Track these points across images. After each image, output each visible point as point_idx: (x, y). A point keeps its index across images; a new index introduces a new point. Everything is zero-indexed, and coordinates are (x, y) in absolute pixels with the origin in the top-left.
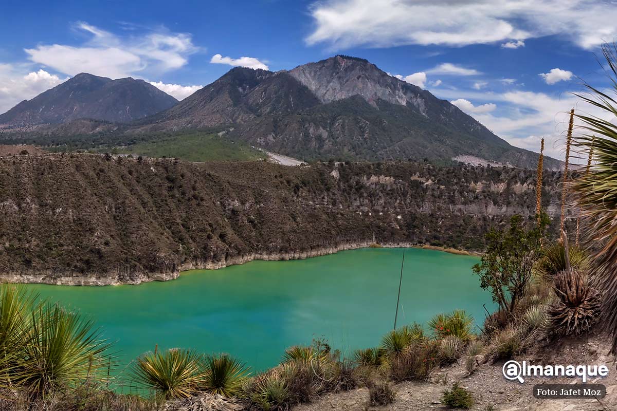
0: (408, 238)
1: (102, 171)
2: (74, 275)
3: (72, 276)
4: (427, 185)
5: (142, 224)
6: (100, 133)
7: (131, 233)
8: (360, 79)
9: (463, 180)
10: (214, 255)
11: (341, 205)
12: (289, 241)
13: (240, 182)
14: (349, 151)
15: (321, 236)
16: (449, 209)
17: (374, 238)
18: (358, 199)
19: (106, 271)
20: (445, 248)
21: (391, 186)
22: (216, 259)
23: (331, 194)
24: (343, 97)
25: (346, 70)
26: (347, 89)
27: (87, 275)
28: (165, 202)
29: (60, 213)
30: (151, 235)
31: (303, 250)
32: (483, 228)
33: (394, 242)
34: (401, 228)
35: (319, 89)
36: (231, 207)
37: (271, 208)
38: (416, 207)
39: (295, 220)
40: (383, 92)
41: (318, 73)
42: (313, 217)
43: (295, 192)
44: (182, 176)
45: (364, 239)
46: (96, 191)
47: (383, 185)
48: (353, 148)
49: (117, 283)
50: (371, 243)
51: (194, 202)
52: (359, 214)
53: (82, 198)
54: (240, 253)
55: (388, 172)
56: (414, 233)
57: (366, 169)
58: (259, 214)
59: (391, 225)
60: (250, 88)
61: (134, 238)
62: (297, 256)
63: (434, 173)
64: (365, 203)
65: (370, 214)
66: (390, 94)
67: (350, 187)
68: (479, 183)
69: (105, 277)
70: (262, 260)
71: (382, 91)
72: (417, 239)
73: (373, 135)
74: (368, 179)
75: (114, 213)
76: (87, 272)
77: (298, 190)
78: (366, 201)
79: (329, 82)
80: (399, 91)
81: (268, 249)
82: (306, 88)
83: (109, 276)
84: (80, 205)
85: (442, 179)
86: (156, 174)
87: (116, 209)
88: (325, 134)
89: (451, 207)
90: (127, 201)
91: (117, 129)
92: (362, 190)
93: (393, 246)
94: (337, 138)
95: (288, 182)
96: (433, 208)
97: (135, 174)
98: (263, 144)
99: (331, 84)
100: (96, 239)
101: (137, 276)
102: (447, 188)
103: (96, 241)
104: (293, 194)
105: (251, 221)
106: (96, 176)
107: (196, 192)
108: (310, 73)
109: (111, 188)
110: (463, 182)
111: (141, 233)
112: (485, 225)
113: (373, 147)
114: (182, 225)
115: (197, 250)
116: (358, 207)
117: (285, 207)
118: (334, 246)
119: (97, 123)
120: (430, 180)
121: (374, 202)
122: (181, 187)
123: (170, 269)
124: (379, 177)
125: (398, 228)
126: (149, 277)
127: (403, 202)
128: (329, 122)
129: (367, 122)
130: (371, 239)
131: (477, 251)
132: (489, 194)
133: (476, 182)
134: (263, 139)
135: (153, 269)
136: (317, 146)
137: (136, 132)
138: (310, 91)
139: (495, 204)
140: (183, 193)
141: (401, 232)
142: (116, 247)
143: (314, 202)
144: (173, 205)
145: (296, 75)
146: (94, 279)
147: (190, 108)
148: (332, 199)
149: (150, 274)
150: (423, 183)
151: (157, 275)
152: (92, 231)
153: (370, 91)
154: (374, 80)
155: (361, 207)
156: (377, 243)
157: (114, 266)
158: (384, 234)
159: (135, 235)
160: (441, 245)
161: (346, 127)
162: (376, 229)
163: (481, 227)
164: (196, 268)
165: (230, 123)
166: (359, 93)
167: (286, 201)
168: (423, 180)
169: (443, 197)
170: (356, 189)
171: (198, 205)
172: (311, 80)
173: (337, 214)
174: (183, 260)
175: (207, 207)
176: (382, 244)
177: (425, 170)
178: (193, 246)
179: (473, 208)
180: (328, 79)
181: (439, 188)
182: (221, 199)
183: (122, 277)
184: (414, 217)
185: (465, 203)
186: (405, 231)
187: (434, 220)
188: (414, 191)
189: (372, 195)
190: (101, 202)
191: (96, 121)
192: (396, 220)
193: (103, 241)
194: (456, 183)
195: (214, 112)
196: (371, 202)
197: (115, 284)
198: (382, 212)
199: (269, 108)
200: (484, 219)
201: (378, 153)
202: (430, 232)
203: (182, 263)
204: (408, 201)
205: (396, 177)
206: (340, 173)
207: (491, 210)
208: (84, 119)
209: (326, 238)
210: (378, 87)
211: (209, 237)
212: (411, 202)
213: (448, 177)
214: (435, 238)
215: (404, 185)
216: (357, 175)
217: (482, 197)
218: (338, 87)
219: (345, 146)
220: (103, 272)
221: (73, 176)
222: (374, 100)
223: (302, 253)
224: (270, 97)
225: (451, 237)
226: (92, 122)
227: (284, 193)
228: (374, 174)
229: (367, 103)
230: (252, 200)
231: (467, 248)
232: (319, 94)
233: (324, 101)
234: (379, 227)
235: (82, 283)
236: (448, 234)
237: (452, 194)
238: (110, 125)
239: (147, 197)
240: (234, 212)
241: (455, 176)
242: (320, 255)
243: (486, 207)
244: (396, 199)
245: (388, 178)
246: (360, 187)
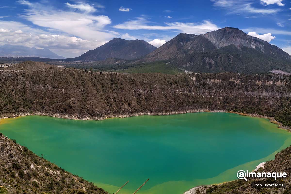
0: (223, 108)
1: (81, 76)
2: (60, 114)
3: (59, 114)
4: (237, 83)
5: (93, 97)
7: (88, 100)
9: (253, 80)
10: (123, 112)
11: (193, 92)
12: (160, 107)
13: (144, 82)
15: (178, 105)
16: (245, 94)
17: (207, 108)
18: (203, 90)
19: (71, 113)
20: (238, 113)
21: (220, 84)
22: (123, 113)
23: (189, 87)
24: (226, 45)
25: (229, 33)
26: (229, 42)
27: (64, 114)
28: (107, 90)
30: (96, 102)
31: (166, 111)
32: (259, 102)
33: (216, 109)
34: (221, 103)
35: (217, 42)
36: (138, 92)
37: (156, 92)
38: (230, 93)
39: (166, 98)
41: (217, 35)
42: (177, 97)
43: (170, 86)
44: (118, 79)
45: (202, 108)
46: (76, 84)
47: (216, 84)
49: (76, 119)
50: (206, 110)
51: (121, 90)
52: (203, 97)
53: (69, 86)
54: (136, 111)
55: (219, 78)
56: (226, 105)
57: (209, 76)
58: (150, 96)
59: (216, 102)
61: (88, 102)
62: (164, 114)
63: (241, 77)
64: (206, 91)
65: (208, 97)
67: (200, 84)
68: (261, 82)
69: (72, 116)
70: (148, 115)
71: (244, 42)
72: (228, 108)
74: (210, 81)
75: (83, 92)
76: (65, 113)
77: (172, 85)
78: (207, 91)
80: (252, 42)
81: (150, 110)
82: (210, 42)
83: (73, 116)
84: (68, 88)
85: (243, 80)
86: (106, 79)
87: (84, 91)
88: (213, 62)
89: (246, 93)
90: (89, 88)
92: (206, 86)
93: (216, 112)
95: (168, 82)
96: (237, 94)
97: (97, 79)
98: (185, 67)
99: (222, 40)
100: (70, 101)
101: (84, 117)
102: (245, 84)
103: (70, 102)
104: (169, 87)
105: (146, 98)
106: (78, 78)
107: (122, 86)
109: (84, 83)
110: (253, 81)
111: (92, 101)
112: (260, 101)
113: (234, 67)
114: (113, 99)
115: (116, 109)
116: (203, 93)
117: (163, 93)
118: (184, 111)
120: (238, 81)
121: (211, 91)
122: (116, 84)
123: (99, 115)
124: (214, 80)
125: (220, 103)
126: (90, 118)
127: (224, 91)
128: (216, 57)
129: (232, 56)
130: (206, 108)
131: (251, 114)
132: (264, 86)
133: (259, 81)
134: (185, 65)
135: (92, 115)
138: (212, 43)
139: (266, 91)
140: (117, 87)
141: (221, 105)
142: (79, 105)
143: (179, 90)
144: (110, 91)
145: (206, 36)
146: (67, 116)
148: (189, 89)
149: (91, 117)
150: (235, 82)
151: (94, 118)
152: (70, 98)
153: (238, 42)
154: (241, 37)
155: (204, 94)
156: (209, 110)
157: (75, 112)
158: (212, 106)
159: (89, 101)
160: (237, 111)
161: (223, 59)
162: (208, 103)
163: (258, 102)
164: (115, 117)
167: (164, 90)
168: (235, 81)
169: (243, 88)
170: (203, 85)
171: (122, 91)
173: (190, 96)
174: (108, 113)
175: (126, 92)
176: (210, 110)
177: (236, 76)
178: (115, 107)
179: (256, 93)
180: (221, 38)
181: (241, 84)
182: (135, 89)
183: (78, 117)
184: (228, 98)
185: (252, 91)
186: (222, 105)
187: (237, 99)
188: (230, 86)
189: (210, 88)
190: (77, 87)
192: (219, 99)
193: (73, 102)
194: (250, 82)
196: (209, 91)
197: (75, 119)
198: (213, 96)
200: (260, 98)
202: (234, 105)
203: (108, 114)
204: (227, 90)
205: (223, 79)
206: (196, 78)
207: (264, 94)
209: (180, 106)
210: (242, 40)
211: (123, 104)
212: (228, 91)
213: (246, 79)
214: (236, 108)
215: (226, 83)
216: (204, 79)
217: (261, 88)
218: (225, 41)
220: (71, 114)
223: (166, 112)
224: (194, 46)
225: (243, 107)
226: (115, 59)
227: (164, 86)
228: (212, 78)
229: (236, 48)
230: (148, 89)
231: (247, 113)
232: (216, 44)
234: (210, 103)
235: (63, 117)
236: (242, 106)
237: (247, 87)
239: (100, 87)
240: (140, 94)
241: (250, 78)
242: (177, 114)
243: (262, 92)
244: (221, 90)
245: (218, 80)
246: (205, 84)
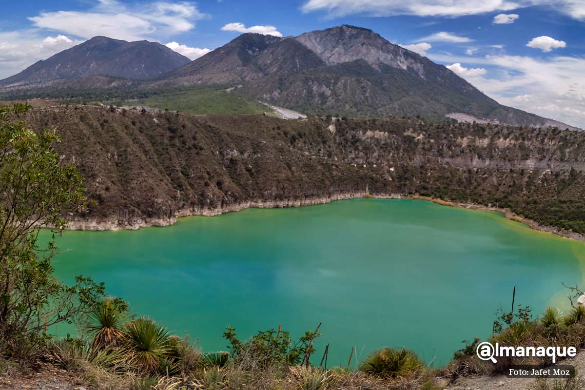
0: (399, 189)
1: (106, 121)
2: (75, 220)
3: (74, 220)
4: (418, 139)
5: (143, 171)
6: (114, 87)
7: (132, 180)
8: (364, 46)
9: (451, 135)
10: (211, 202)
11: (336, 157)
12: (283, 188)
13: (239, 133)
14: (351, 107)
15: (315, 185)
16: (438, 162)
17: (367, 189)
18: (353, 151)
19: (105, 216)
20: (433, 199)
21: (386, 140)
22: (212, 206)
23: (327, 146)
24: (347, 60)
25: (350, 37)
26: (351, 53)
27: (88, 219)
28: (165, 150)
29: (63, 160)
30: (151, 181)
31: (296, 198)
32: (468, 179)
33: (386, 192)
34: (393, 180)
35: (323, 52)
36: (229, 156)
37: (268, 157)
38: (408, 161)
39: (290, 169)
40: (386, 58)
41: (324, 39)
42: (308, 167)
43: (292, 143)
44: (184, 127)
45: (358, 189)
46: (99, 140)
47: (377, 140)
48: (355, 105)
49: (116, 227)
50: (364, 194)
51: (194, 151)
52: (354, 166)
53: (86, 146)
54: (237, 200)
55: (382, 128)
56: (405, 185)
57: (362, 125)
58: (256, 164)
59: (384, 177)
60: (260, 51)
61: (134, 184)
62: (290, 203)
63: (426, 128)
64: (360, 155)
65: (365, 166)
66: (392, 60)
67: (346, 140)
68: (465, 139)
69: (105, 222)
70: (258, 208)
71: (384, 56)
72: (408, 191)
73: (374, 94)
74: (364, 133)
75: (116, 160)
76: (88, 216)
77: (295, 141)
78: (361, 154)
79: (334, 47)
80: (401, 57)
81: (263, 196)
82: (310, 51)
83: (109, 221)
84: (83, 152)
85: (432, 134)
86: (158, 125)
87: (118, 156)
88: (328, 92)
89: (440, 159)
90: (129, 149)
91: (132, 84)
92: (358, 144)
93: (385, 197)
94: (340, 96)
95: (286, 134)
96: (423, 160)
97: (138, 125)
98: (269, 99)
99: (337, 49)
100: (98, 185)
101: (135, 221)
102: (437, 142)
103: (98, 187)
104: (289, 144)
105: (248, 170)
106: (99, 126)
107: (196, 142)
108: (316, 39)
109: (114, 137)
110: (451, 137)
111: (141, 179)
112: (470, 177)
113: (374, 105)
114: (181, 172)
115: (195, 197)
116: (353, 159)
117: (281, 157)
118: (327, 196)
119: (113, 79)
120: (421, 135)
121: (369, 155)
122: (182, 136)
123: (166, 215)
124: (374, 132)
125: (391, 179)
126: (146, 222)
127: (396, 156)
128: (332, 81)
129: (369, 83)
130: (364, 190)
131: (462, 202)
132: (474, 148)
133: (462, 137)
134: (269, 95)
135: (150, 215)
136: (320, 102)
137: (149, 87)
138: (315, 54)
139: (479, 158)
140: (184, 143)
141: (393, 184)
142: (117, 193)
143: (310, 152)
144: (173, 153)
145: (302, 41)
146: (94, 224)
147: (202, 67)
148: (328, 151)
149: (148, 220)
150: (414, 138)
151: (155, 220)
152: (94, 177)
153: (373, 56)
154: (377, 48)
155: (356, 160)
156: (370, 194)
157: (113, 212)
158: (377, 185)
159: (135, 182)
160: (429, 196)
161: (349, 87)
162: (369, 180)
163: (466, 179)
164: (193, 215)
165: (238, 81)
166: (363, 58)
167: (282, 151)
168: (414, 135)
169: (433, 150)
170: (352, 143)
171: (197, 154)
172: (316, 45)
173: (332, 165)
174: (181, 206)
175: (206, 155)
176: (374, 195)
177: (417, 126)
178: (191, 193)
179: (459, 160)
180: (334, 45)
181: (429, 142)
182: (220, 149)
183: (121, 222)
184: (406, 171)
185: (452, 157)
186: (396, 183)
187: (424, 171)
188: (406, 146)
189: (367, 149)
190: (104, 150)
191: (112, 77)
192: (389, 172)
193: (104, 187)
194: (445, 138)
195: (223, 71)
196: (366, 154)
197: (114, 228)
198: (376, 164)
199: (276, 68)
200: (470, 171)
201: (378, 110)
202: (420, 182)
203: (180, 208)
204: (401, 154)
205: (390, 132)
206: (336, 128)
207: (476, 163)
208: (100, 75)
209: (319, 188)
210: (381, 52)
211: (207, 185)
212: (403, 155)
213: (438, 132)
214: (425, 188)
215: (397, 139)
216: (353, 129)
217: (468, 151)
218: (343, 51)
219: (347, 103)
220: (103, 216)
221: (77, 126)
222: (376, 64)
223: (295, 201)
224: (278, 59)
225: (439, 188)
226: (108, 78)
227: (280, 144)
228: (369, 129)
229: (369, 66)
230: (250, 150)
231: (453, 200)
232: (324, 57)
233: (329, 63)
234: (372, 178)
235: (84, 228)
236: (436, 185)
237: (441, 148)
238: (125, 81)
239: (148, 146)
240: (233, 161)
241: (444, 131)
242: (315, 204)
243: (472, 160)
244: (389, 152)
245: (382, 133)
246: (355, 141)
